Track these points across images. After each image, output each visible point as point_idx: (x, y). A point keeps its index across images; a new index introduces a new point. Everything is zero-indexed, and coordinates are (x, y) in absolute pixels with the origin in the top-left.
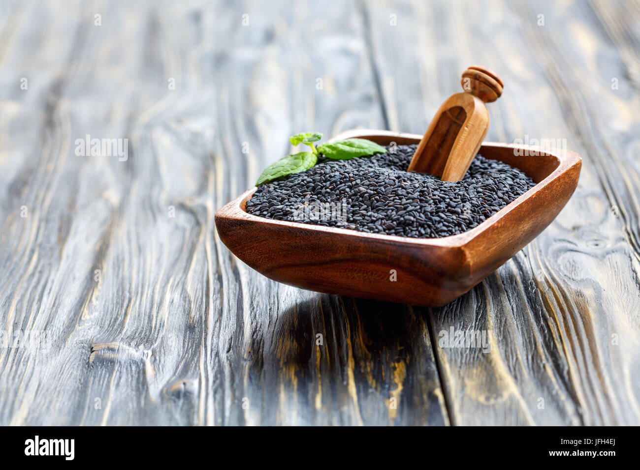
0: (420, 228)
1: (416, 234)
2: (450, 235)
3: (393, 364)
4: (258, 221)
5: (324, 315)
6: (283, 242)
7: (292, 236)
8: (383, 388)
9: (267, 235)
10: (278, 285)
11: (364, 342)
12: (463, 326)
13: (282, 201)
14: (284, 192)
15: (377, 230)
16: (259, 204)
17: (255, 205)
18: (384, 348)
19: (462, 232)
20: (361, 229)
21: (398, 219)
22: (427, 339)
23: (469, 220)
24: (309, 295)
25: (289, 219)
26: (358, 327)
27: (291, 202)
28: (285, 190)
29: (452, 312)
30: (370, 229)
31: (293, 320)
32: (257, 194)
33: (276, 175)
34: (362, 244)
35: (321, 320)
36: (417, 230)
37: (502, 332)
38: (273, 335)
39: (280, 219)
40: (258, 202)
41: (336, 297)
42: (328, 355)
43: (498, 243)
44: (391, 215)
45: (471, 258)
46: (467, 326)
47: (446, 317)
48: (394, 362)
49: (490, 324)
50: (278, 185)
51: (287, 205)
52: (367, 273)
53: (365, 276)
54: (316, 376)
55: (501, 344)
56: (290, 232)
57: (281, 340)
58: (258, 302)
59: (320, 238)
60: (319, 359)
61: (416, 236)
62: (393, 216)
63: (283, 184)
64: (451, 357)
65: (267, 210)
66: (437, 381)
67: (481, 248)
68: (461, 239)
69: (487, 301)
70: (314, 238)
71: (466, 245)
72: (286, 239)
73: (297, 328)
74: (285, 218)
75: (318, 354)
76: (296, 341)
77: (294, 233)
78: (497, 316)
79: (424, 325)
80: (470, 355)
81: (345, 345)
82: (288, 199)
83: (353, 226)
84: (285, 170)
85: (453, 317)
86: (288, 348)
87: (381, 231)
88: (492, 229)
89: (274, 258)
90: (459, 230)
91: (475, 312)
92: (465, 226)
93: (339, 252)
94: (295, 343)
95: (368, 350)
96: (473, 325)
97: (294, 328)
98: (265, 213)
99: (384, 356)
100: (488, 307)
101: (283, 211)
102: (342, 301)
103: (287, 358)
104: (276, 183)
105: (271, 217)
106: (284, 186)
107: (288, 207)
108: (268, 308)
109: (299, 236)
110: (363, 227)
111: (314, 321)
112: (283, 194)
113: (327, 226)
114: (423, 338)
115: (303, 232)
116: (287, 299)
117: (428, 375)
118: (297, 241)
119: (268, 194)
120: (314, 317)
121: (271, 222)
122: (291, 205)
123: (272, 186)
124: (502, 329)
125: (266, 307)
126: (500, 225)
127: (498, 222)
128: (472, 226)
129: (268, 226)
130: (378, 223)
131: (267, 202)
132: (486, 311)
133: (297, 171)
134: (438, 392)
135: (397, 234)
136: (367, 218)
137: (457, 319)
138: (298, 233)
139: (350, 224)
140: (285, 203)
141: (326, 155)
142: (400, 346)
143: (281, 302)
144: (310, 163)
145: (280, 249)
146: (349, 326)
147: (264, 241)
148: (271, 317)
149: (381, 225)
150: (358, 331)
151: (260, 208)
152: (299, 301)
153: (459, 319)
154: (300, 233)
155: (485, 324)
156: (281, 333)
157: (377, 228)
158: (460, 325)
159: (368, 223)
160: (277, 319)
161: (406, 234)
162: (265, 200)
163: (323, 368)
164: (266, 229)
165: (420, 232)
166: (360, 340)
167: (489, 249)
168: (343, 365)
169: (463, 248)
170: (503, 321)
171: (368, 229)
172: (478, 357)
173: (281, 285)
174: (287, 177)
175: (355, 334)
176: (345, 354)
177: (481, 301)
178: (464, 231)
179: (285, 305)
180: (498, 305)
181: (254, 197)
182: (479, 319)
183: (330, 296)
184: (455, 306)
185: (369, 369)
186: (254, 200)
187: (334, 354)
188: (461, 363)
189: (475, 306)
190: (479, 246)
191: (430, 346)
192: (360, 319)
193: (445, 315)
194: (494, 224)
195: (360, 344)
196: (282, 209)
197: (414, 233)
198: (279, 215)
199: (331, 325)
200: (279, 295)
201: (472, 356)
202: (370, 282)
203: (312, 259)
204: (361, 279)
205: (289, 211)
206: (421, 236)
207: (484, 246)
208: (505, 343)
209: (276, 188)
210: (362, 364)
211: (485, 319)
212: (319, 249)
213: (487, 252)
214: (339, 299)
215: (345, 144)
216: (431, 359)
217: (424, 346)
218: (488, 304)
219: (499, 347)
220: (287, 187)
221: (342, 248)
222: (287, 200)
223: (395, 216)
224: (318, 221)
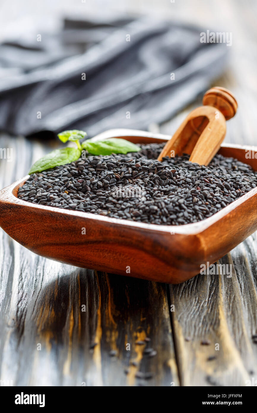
0: (162, 217)
1: (159, 222)
2: (188, 223)
3: (135, 334)
4: (25, 205)
5: (81, 287)
6: (46, 224)
7: (53, 220)
8: (124, 356)
9: (32, 217)
10: (45, 259)
11: (112, 313)
12: (198, 302)
13: (47, 189)
14: (50, 181)
15: (125, 217)
16: (28, 191)
17: (25, 191)
18: (129, 318)
19: (199, 220)
20: (112, 215)
21: (144, 208)
22: (166, 312)
23: (206, 210)
24: (70, 269)
25: (52, 204)
26: (108, 299)
27: (54, 190)
28: (51, 179)
29: (189, 288)
30: (120, 216)
31: (54, 291)
32: (28, 182)
33: (45, 167)
34: (111, 229)
35: (77, 292)
36: (160, 218)
37: (231, 308)
38: (35, 304)
39: (45, 204)
40: (29, 189)
41: (92, 272)
42: (80, 324)
43: (230, 231)
44: (138, 204)
45: (205, 245)
46: (201, 301)
47: (184, 292)
48: (136, 332)
49: (221, 300)
50: (46, 175)
51: (51, 193)
52: (116, 254)
53: (115, 256)
54: (67, 343)
55: (229, 319)
56: (52, 216)
57: (41, 309)
58: (27, 274)
59: (77, 222)
60: (71, 328)
61: (159, 223)
62: (140, 205)
63: (50, 174)
64: (185, 330)
65: (34, 196)
66: (172, 352)
67: (215, 236)
68: (197, 227)
69: (220, 280)
70: (72, 222)
71: (202, 233)
72: (48, 222)
73: (56, 299)
74: (48, 203)
75: (72, 323)
76: (54, 311)
77: (55, 217)
78: (227, 293)
79: (165, 299)
80: (202, 328)
81: (95, 315)
82: (53, 187)
83: (105, 212)
84: (53, 163)
85: (190, 293)
86: (46, 316)
87: (129, 218)
88: (225, 219)
89: (38, 238)
90: (196, 219)
91: (208, 289)
92: (202, 216)
93: (92, 234)
94: (53, 312)
95: (115, 321)
96: (207, 300)
97: (54, 298)
98: (32, 198)
99: (128, 326)
100: (220, 284)
101: (47, 197)
102: (97, 275)
103: (45, 325)
104: (45, 173)
105: (37, 202)
106: (51, 176)
107: (52, 194)
108: (35, 279)
109: (59, 220)
110: (113, 214)
111: (72, 293)
112: (49, 183)
113: (83, 211)
114: (163, 311)
115: (63, 216)
116: (51, 271)
117: (165, 346)
118: (57, 224)
119: (37, 182)
120: (72, 289)
121: (36, 207)
122: (54, 192)
123: (41, 175)
124: (231, 305)
125: (33, 278)
126: (231, 216)
127: (230, 213)
128: (207, 216)
129: (34, 210)
130: (126, 211)
131: (34, 189)
132: (218, 288)
133: (63, 163)
134: (172, 363)
135: (142, 220)
136: (118, 205)
137: (193, 294)
138: (58, 217)
139: (102, 211)
140: (50, 190)
141: (88, 151)
142: (143, 317)
143: (46, 274)
144: (74, 157)
145: (43, 230)
146: (100, 297)
147: (30, 222)
148: (36, 287)
149: (129, 213)
150: (108, 303)
151: (29, 194)
152: (61, 274)
153: (195, 294)
154: (60, 217)
155: (217, 300)
156: (43, 303)
157: (125, 215)
158: (195, 300)
159: (118, 211)
160: (41, 289)
161: (150, 221)
162: (33, 188)
163: (75, 336)
164: (32, 213)
165: (162, 220)
166: (109, 311)
167: (221, 236)
168: (92, 333)
169: (198, 236)
170: (232, 297)
171: (118, 215)
172: (209, 330)
173: (47, 260)
174: (55, 168)
175: (105, 305)
176: (94, 323)
177: (215, 279)
178: (200, 220)
179: (49, 277)
180: (228, 283)
181: (26, 184)
182: (212, 295)
183: (87, 270)
184: (192, 282)
185: (113, 339)
186: (25, 187)
187: (85, 323)
188: (194, 335)
189: (209, 284)
190: (213, 234)
191: (168, 319)
192: (111, 292)
193: (183, 290)
194: (227, 215)
195: (109, 314)
196: (46, 196)
197: (157, 220)
198: (44, 201)
199: (85, 296)
200: (45, 268)
201: (204, 329)
202: (119, 261)
203: (70, 240)
204: (111, 258)
205: (52, 197)
206: (163, 223)
207: (217, 233)
208: (233, 318)
209: (44, 177)
210: (108, 333)
211: (217, 295)
212: (76, 232)
213: (220, 239)
214: (94, 273)
215: (105, 142)
216: (168, 331)
217: (163, 318)
218: (220, 282)
219: (227, 322)
220: (53, 177)
221: (95, 231)
222: (51, 188)
223: (141, 205)
224: (75, 207)
